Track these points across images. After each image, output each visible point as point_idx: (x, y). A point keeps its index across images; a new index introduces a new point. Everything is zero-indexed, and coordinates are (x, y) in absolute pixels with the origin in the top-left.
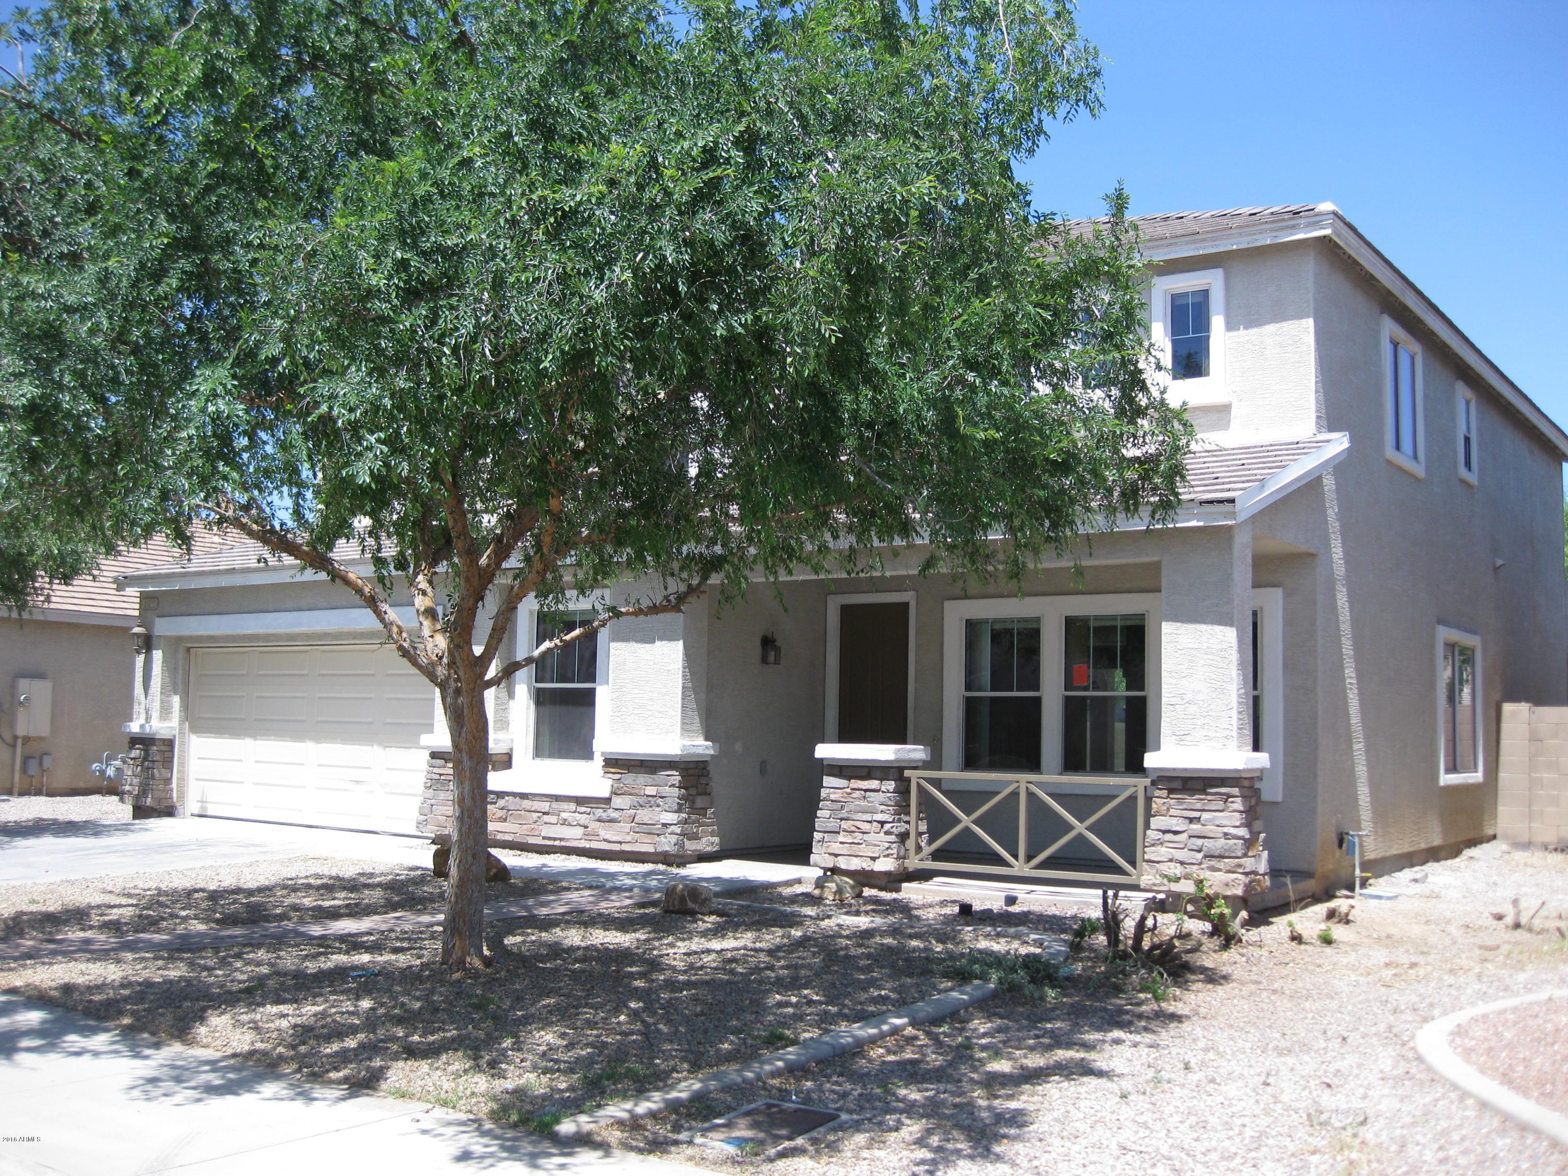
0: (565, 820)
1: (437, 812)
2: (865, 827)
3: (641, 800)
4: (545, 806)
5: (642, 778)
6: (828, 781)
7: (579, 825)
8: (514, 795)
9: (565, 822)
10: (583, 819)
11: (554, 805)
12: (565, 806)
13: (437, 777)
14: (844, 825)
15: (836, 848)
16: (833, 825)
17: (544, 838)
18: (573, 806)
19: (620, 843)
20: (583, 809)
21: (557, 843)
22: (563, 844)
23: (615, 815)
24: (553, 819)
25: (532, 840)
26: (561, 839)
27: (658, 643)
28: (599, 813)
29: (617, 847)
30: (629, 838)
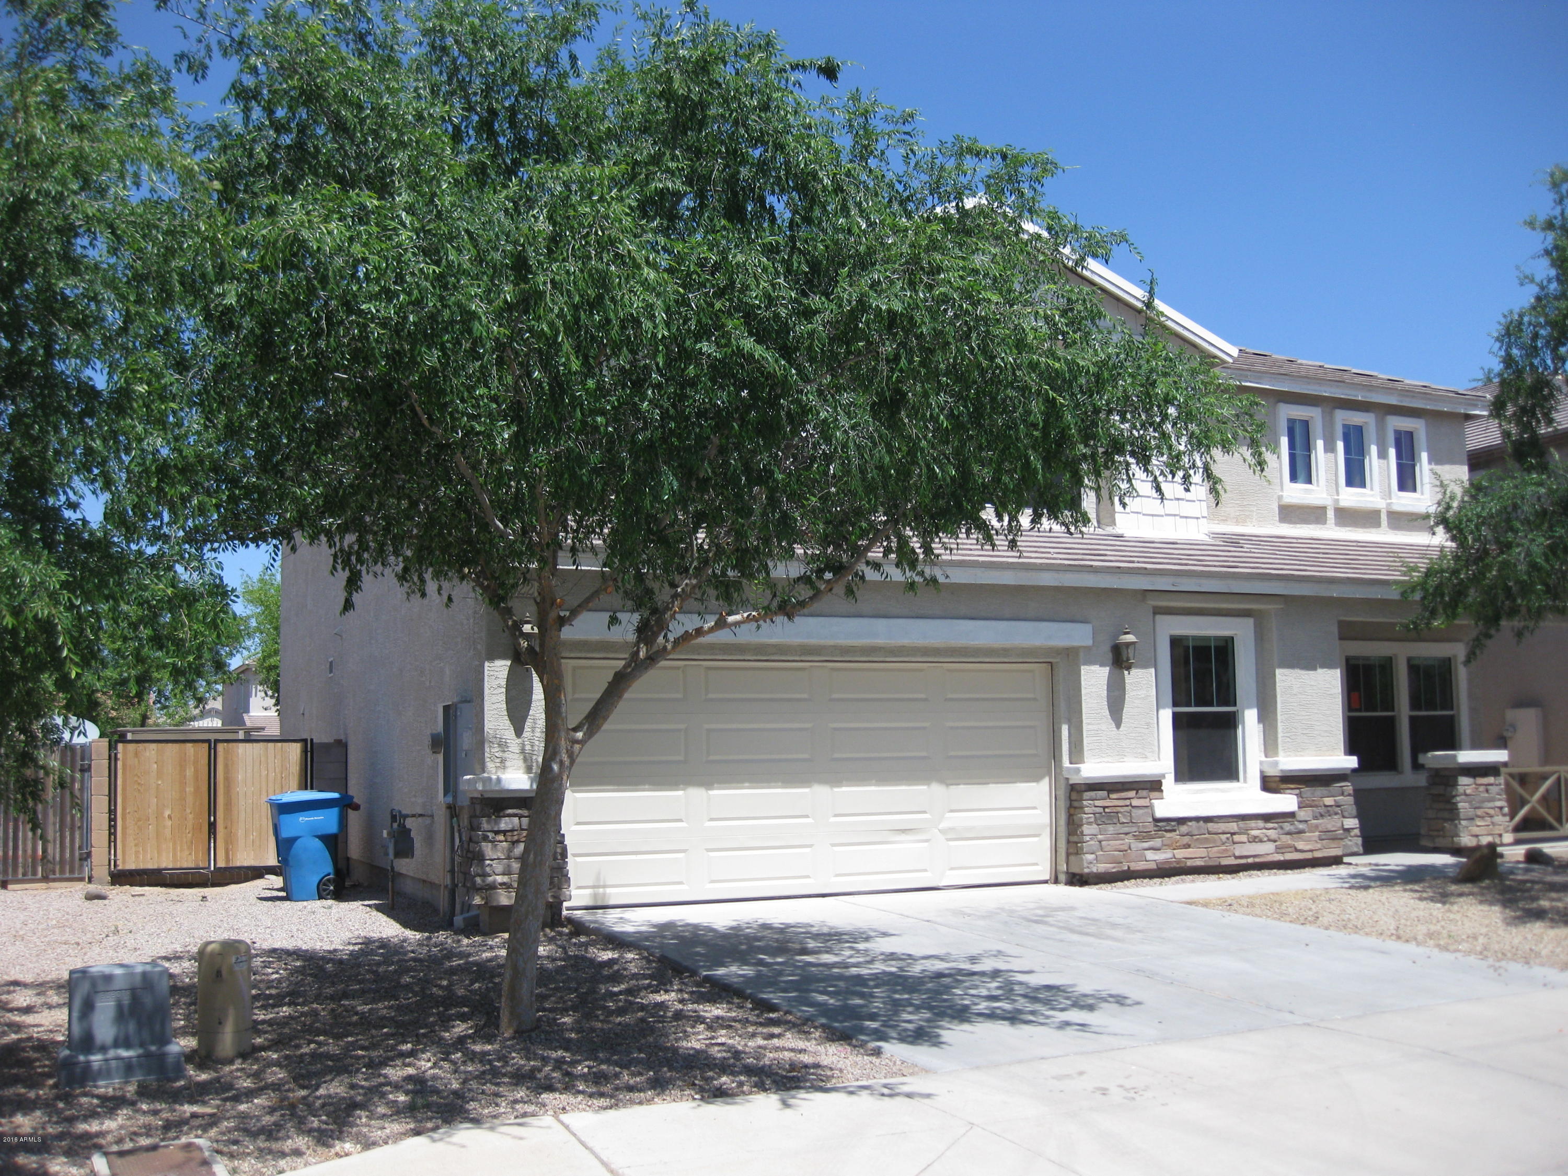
0: (1255, 837)
1: (1108, 848)
2: (1491, 812)
3: (1322, 810)
4: (1233, 827)
5: (1320, 791)
6: (1463, 780)
7: (1269, 840)
8: (1197, 819)
9: (1255, 840)
10: (1272, 834)
11: (1241, 824)
12: (1253, 823)
13: (1101, 810)
14: (1479, 812)
15: (1475, 830)
16: (1471, 812)
17: (1237, 858)
18: (1261, 824)
19: (1311, 851)
20: (1270, 825)
21: (1250, 860)
22: (1257, 860)
23: (1301, 826)
24: (1244, 838)
25: (1225, 862)
26: (1254, 856)
27: (1320, 671)
28: (1287, 827)
29: (1309, 856)
30: (1319, 846)
